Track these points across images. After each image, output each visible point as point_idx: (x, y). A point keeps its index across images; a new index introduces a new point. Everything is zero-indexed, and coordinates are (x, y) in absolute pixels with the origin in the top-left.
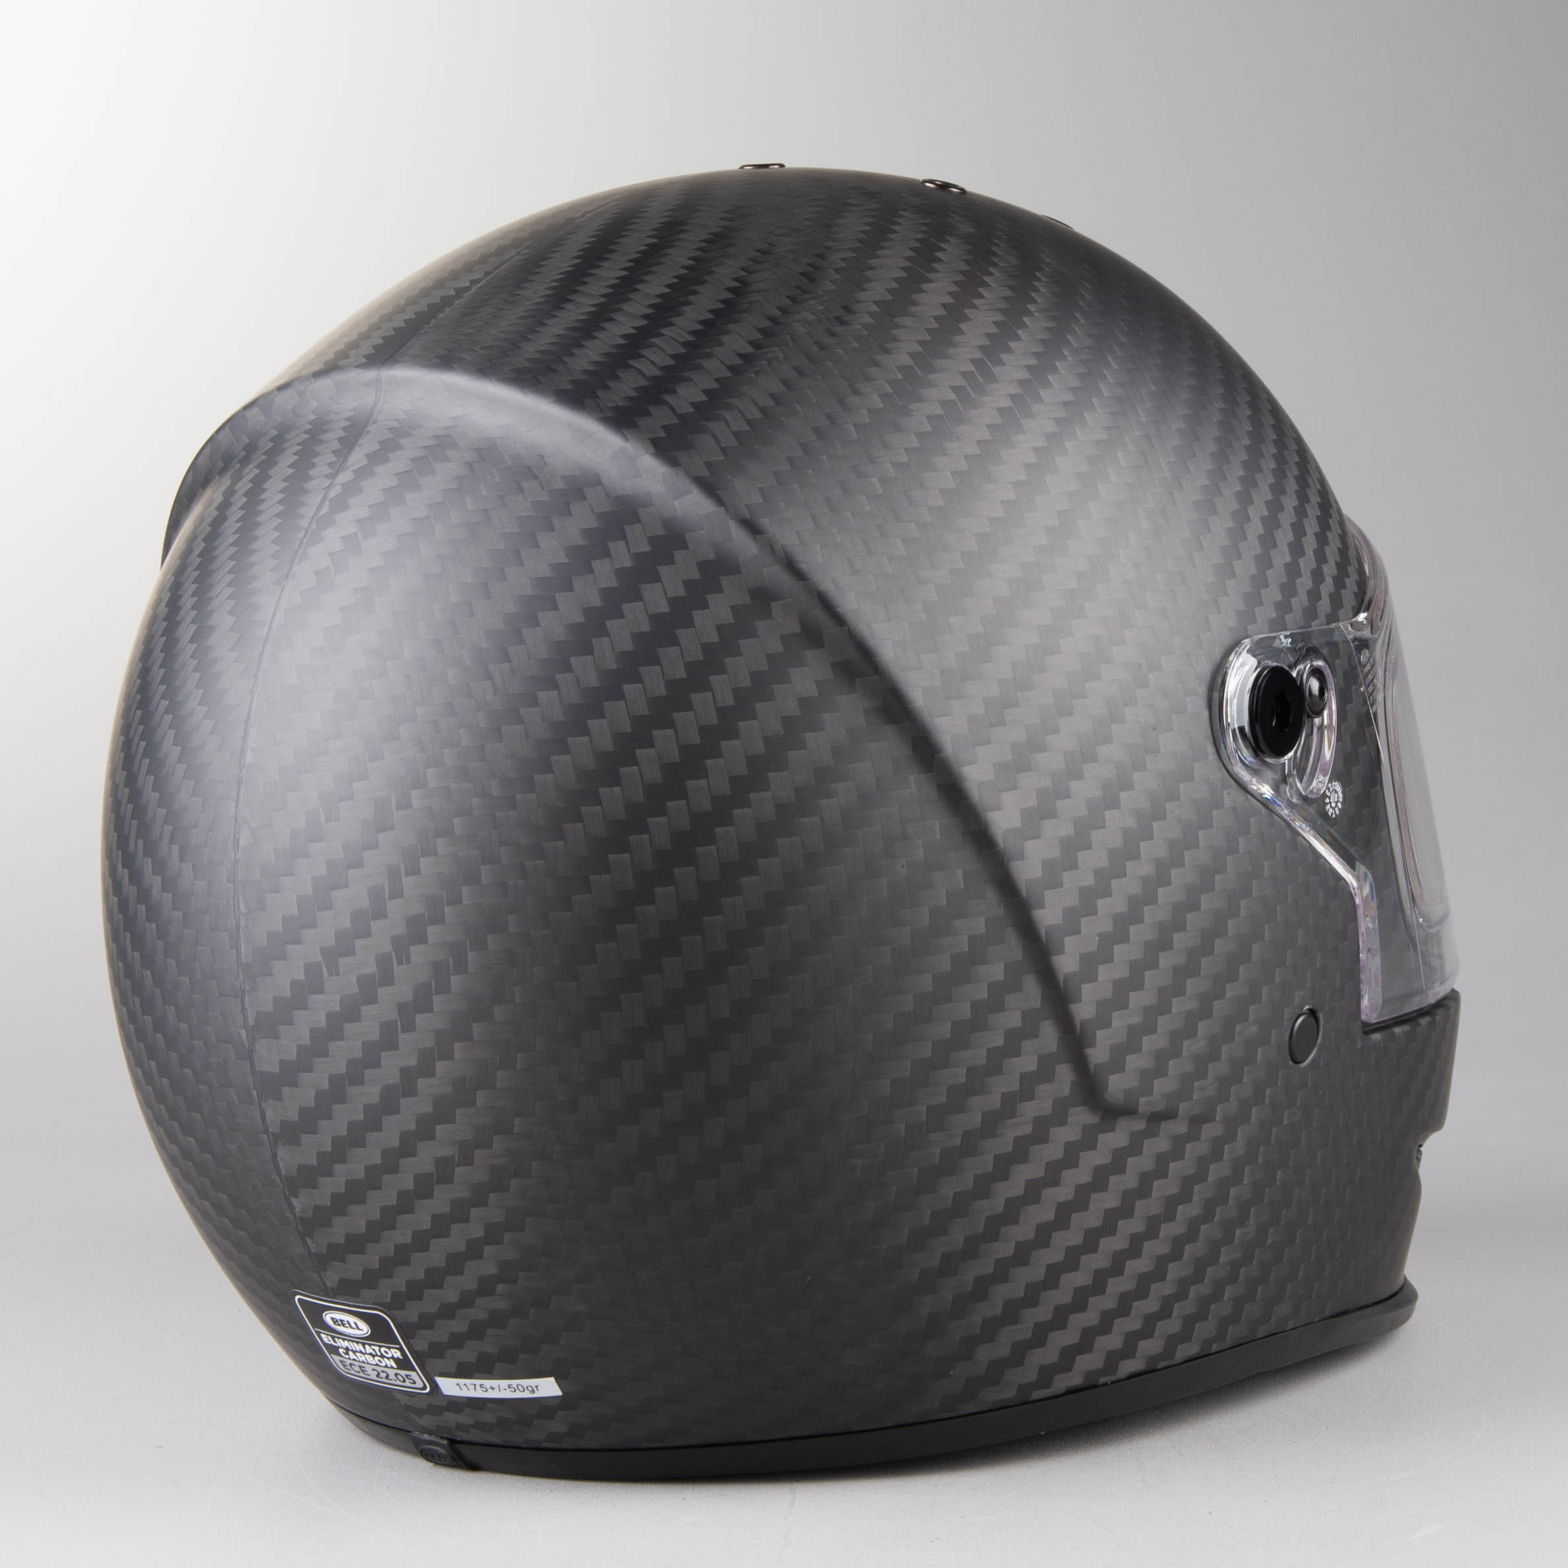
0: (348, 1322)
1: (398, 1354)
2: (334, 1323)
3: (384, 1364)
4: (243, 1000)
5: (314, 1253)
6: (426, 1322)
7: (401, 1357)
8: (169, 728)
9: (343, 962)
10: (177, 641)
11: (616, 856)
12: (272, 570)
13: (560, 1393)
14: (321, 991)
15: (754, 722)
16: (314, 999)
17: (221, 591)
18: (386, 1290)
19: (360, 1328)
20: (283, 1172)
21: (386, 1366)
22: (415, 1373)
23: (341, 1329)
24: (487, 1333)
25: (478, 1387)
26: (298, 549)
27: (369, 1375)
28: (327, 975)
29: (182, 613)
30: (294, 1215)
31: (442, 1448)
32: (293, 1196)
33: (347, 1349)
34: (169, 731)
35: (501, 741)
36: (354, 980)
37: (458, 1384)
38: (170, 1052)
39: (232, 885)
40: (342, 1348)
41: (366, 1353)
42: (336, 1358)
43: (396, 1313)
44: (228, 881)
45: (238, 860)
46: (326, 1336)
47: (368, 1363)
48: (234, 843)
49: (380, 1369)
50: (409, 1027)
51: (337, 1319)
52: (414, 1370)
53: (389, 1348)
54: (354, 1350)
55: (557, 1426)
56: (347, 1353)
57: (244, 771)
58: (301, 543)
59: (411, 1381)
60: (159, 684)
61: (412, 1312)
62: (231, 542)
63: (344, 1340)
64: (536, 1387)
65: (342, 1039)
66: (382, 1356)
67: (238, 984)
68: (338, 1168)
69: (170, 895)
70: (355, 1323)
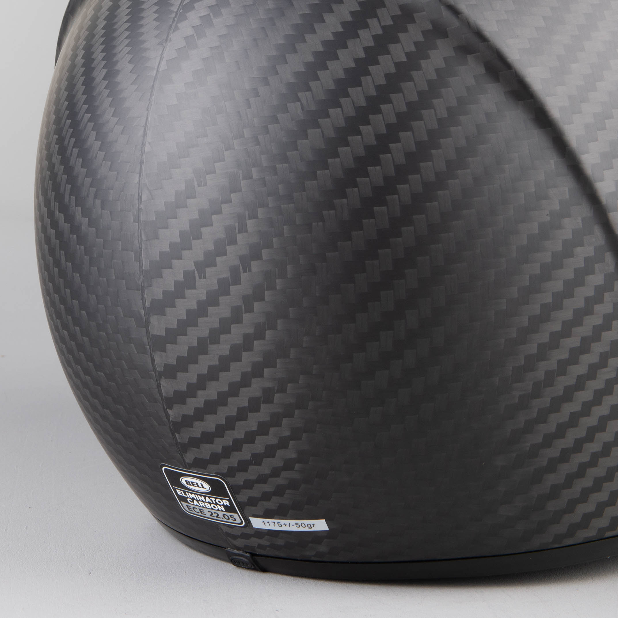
0: (197, 483)
1: (227, 503)
2: (187, 484)
3: (217, 509)
4: (143, 292)
5: (179, 442)
6: (249, 485)
7: (229, 505)
8: (92, 130)
9: (209, 271)
10: (93, 79)
11: (378, 208)
12: (156, 37)
13: (327, 529)
14: (194, 287)
15: (460, 128)
16: (189, 293)
17: (122, 49)
18: (224, 465)
19: (204, 487)
20: (164, 394)
21: (218, 510)
22: (237, 515)
23: (192, 487)
24: (286, 493)
25: (276, 524)
26: (172, 24)
27: (205, 515)
28: (198, 278)
29: (95, 62)
30: (168, 419)
31: (246, 558)
32: (168, 409)
33: (193, 499)
34: (92, 132)
35: (307, 139)
36: (215, 282)
37: (263, 522)
38: (91, 322)
39: (137, 224)
40: (190, 498)
41: (206, 502)
42: (184, 504)
43: (229, 479)
44: (134, 222)
45: (141, 209)
46: (180, 491)
47: (206, 508)
48: (138, 199)
49: (213, 511)
50: (250, 310)
51: (190, 481)
52: (237, 512)
53: (222, 499)
54: (198, 499)
55: (323, 548)
56: (193, 501)
57: (144, 156)
58: (174, 20)
59: (234, 519)
60: (83, 104)
61: (240, 479)
62: (126, 20)
63: (192, 494)
64: (313, 525)
65: (207, 316)
66: (216, 504)
67: (140, 282)
68: (200, 393)
69: (95, 229)
70: (202, 484)
